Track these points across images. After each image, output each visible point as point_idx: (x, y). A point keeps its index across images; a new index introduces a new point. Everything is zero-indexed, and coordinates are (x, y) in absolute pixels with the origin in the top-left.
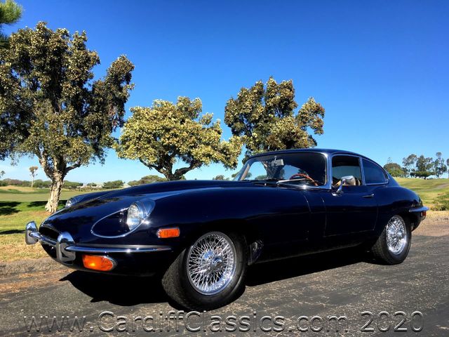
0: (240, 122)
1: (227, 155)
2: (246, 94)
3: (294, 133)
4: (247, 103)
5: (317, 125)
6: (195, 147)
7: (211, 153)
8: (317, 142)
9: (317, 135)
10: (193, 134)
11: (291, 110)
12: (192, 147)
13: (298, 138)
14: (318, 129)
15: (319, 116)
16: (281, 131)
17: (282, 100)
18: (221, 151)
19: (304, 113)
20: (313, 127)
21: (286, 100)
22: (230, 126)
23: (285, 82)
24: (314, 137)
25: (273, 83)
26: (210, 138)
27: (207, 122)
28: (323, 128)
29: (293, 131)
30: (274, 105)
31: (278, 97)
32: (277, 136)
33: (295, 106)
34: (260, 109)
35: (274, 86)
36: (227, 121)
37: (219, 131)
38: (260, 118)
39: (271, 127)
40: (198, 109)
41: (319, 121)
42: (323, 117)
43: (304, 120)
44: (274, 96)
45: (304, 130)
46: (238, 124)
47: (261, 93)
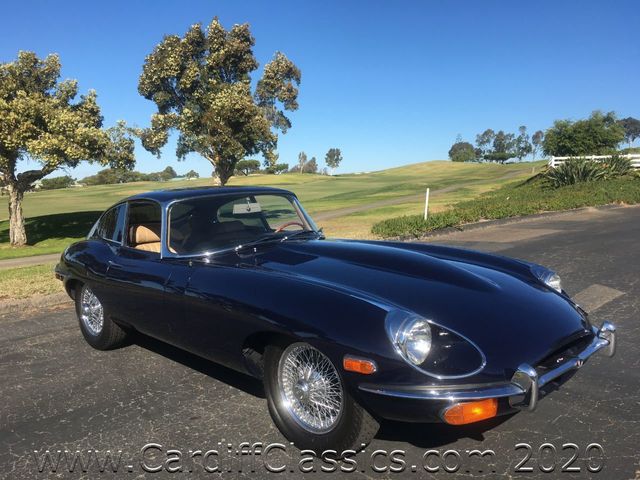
2: (169, 45)
4: (170, 60)
5: (286, 95)
6: (35, 138)
7: (63, 147)
8: (291, 121)
9: (289, 111)
10: (28, 116)
11: (245, 72)
12: (25, 139)
13: (249, 117)
14: (291, 102)
15: (293, 83)
16: (223, 107)
17: (228, 56)
18: (81, 144)
19: (268, 77)
20: (282, 100)
21: (233, 56)
22: (149, 97)
23: (238, 26)
24: (287, 114)
25: (216, 28)
27: (71, 93)
28: (297, 100)
29: (237, 107)
30: (217, 65)
31: (222, 52)
32: (218, 114)
33: (254, 66)
34: (193, 71)
35: (218, 33)
36: (141, 89)
37: (93, 109)
38: (195, 85)
39: (213, 99)
40: (53, 72)
41: (290, 90)
42: (298, 83)
43: (269, 88)
44: (218, 50)
45: (272, 103)
46: (160, 95)
47: (198, 44)
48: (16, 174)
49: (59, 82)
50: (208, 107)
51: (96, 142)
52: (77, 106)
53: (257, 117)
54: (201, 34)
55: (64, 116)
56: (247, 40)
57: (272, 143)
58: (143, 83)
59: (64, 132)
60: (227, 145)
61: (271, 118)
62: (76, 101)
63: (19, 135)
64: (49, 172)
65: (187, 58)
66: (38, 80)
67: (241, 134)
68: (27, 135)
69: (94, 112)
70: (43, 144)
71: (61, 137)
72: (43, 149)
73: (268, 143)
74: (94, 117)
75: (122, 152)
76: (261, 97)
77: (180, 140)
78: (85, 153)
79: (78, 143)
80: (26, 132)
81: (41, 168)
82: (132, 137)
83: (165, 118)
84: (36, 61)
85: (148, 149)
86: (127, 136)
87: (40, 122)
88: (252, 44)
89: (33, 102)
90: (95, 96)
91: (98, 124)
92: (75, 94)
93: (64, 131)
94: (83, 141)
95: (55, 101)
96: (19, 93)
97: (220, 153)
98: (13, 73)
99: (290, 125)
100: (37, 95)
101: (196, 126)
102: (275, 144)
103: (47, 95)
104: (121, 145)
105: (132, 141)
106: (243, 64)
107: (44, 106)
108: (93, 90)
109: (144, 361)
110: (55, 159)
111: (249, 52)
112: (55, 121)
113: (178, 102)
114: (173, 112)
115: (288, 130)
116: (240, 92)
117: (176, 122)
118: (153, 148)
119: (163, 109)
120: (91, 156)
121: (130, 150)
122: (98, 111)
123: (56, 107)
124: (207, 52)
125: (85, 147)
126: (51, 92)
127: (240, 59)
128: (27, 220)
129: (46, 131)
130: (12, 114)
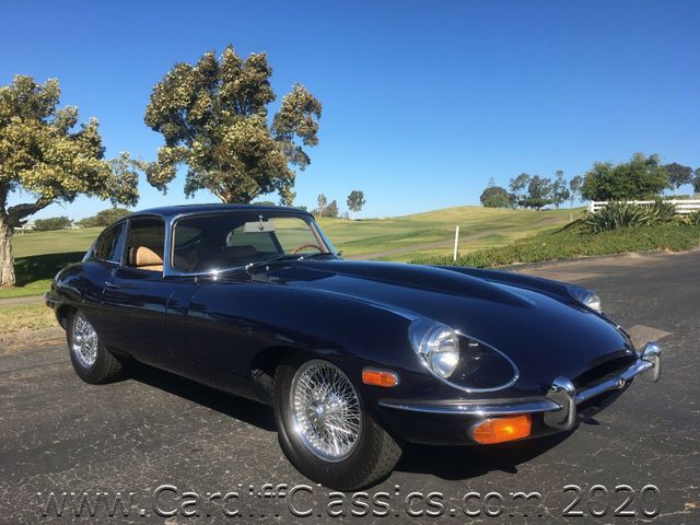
0: (172, 121)
1: (94, 182)
2: (180, 73)
3: (253, 144)
4: (180, 90)
5: (305, 130)
6: (29, 168)
7: (59, 179)
8: (310, 157)
9: (308, 147)
10: (23, 144)
11: (261, 104)
12: (18, 169)
13: (264, 151)
14: (310, 136)
15: (313, 117)
16: (237, 140)
17: (243, 87)
18: (79, 175)
19: (286, 110)
20: (301, 134)
21: (248, 86)
22: (156, 129)
23: (254, 55)
24: (306, 149)
26: (55, 152)
27: (71, 121)
28: (317, 135)
29: (252, 140)
30: (231, 95)
31: (237, 82)
32: (231, 148)
33: (271, 98)
34: (204, 101)
35: (232, 61)
36: (148, 120)
37: (94, 139)
38: (207, 117)
39: (226, 133)
40: (51, 99)
41: (310, 124)
42: (319, 117)
43: (287, 122)
44: (232, 80)
45: (290, 138)
46: (169, 127)
47: (211, 74)
48: (6, 208)
49: (58, 109)
50: (220, 140)
51: (95, 173)
52: (77, 136)
53: (273, 152)
54: (214, 63)
55: (62, 144)
56: (264, 70)
57: (289, 180)
58: (150, 114)
59: (61, 163)
60: (240, 181)
61: (289, 154)
62: (76, 130)
63: (11, 165)
64: (43, 206)
65: (198, 89)
66: (35, 106)
67: (256, 170)
68: (21, 164)
69: (95, 142)
70: (37, 174)
71: (58, 167)
72: (38, 180)
73: (285, 180)
74: (95, 147)
75: (125, 187)
76: (278, 131)
77: (189, 175)
78: (83, 186)
79: (76, 175)
80: (19, 161)
81: (34, 201)
82: (137, 171)
83: (173, 152)
84: (33, 86)
85: (154, 184)
86: (130, 169)
87: (36, 152)
88: (269, 74)
89: (28, 129)
90: (97, 125)
91: (100, 155)
92: (75, 122)
93: (62, 161)
94: (81, 173)
95: (53, 129)
96: (12, 119)
97: (232, 190)
98: (7, 98)
99: (308, 161)
100: (33, 122)
101: (207, 161)
102: (292, 181)
103: (45, 123)
104: (124, 178)
105: (135, 175)
106: (259, 96)
107: (40, 134)
108: (95, 119)
109: (140, 395)
110: (50, 191)
111: (266, 83)
112: (52, 150)
113: (188, 135)
114: (182, 146)
115: (307, 167)
116: (255, 125)
117: (185, 156)
118: (159, 184)
119: (171, 142)
120: (90, 188)
121: (134, 184)
122: (99, 141)
123: (53, 135)
124: (221, 82)
125: (83, 178)
126: (49, 119)
127: (257, 90)
128: (16, 260)
129: (42, 161)
130: (4, 141)
